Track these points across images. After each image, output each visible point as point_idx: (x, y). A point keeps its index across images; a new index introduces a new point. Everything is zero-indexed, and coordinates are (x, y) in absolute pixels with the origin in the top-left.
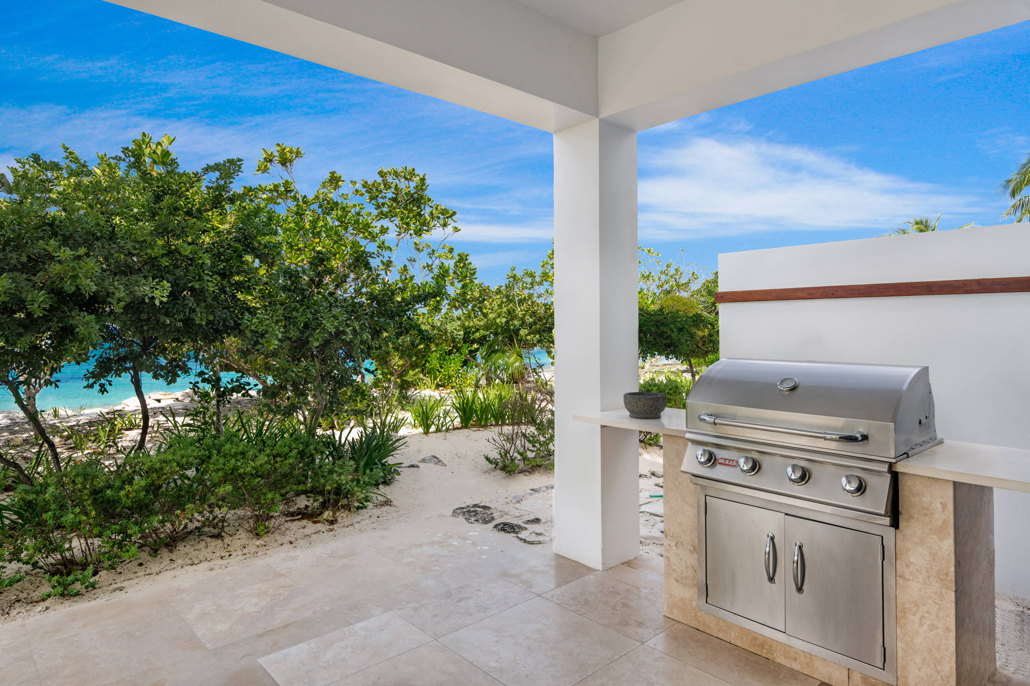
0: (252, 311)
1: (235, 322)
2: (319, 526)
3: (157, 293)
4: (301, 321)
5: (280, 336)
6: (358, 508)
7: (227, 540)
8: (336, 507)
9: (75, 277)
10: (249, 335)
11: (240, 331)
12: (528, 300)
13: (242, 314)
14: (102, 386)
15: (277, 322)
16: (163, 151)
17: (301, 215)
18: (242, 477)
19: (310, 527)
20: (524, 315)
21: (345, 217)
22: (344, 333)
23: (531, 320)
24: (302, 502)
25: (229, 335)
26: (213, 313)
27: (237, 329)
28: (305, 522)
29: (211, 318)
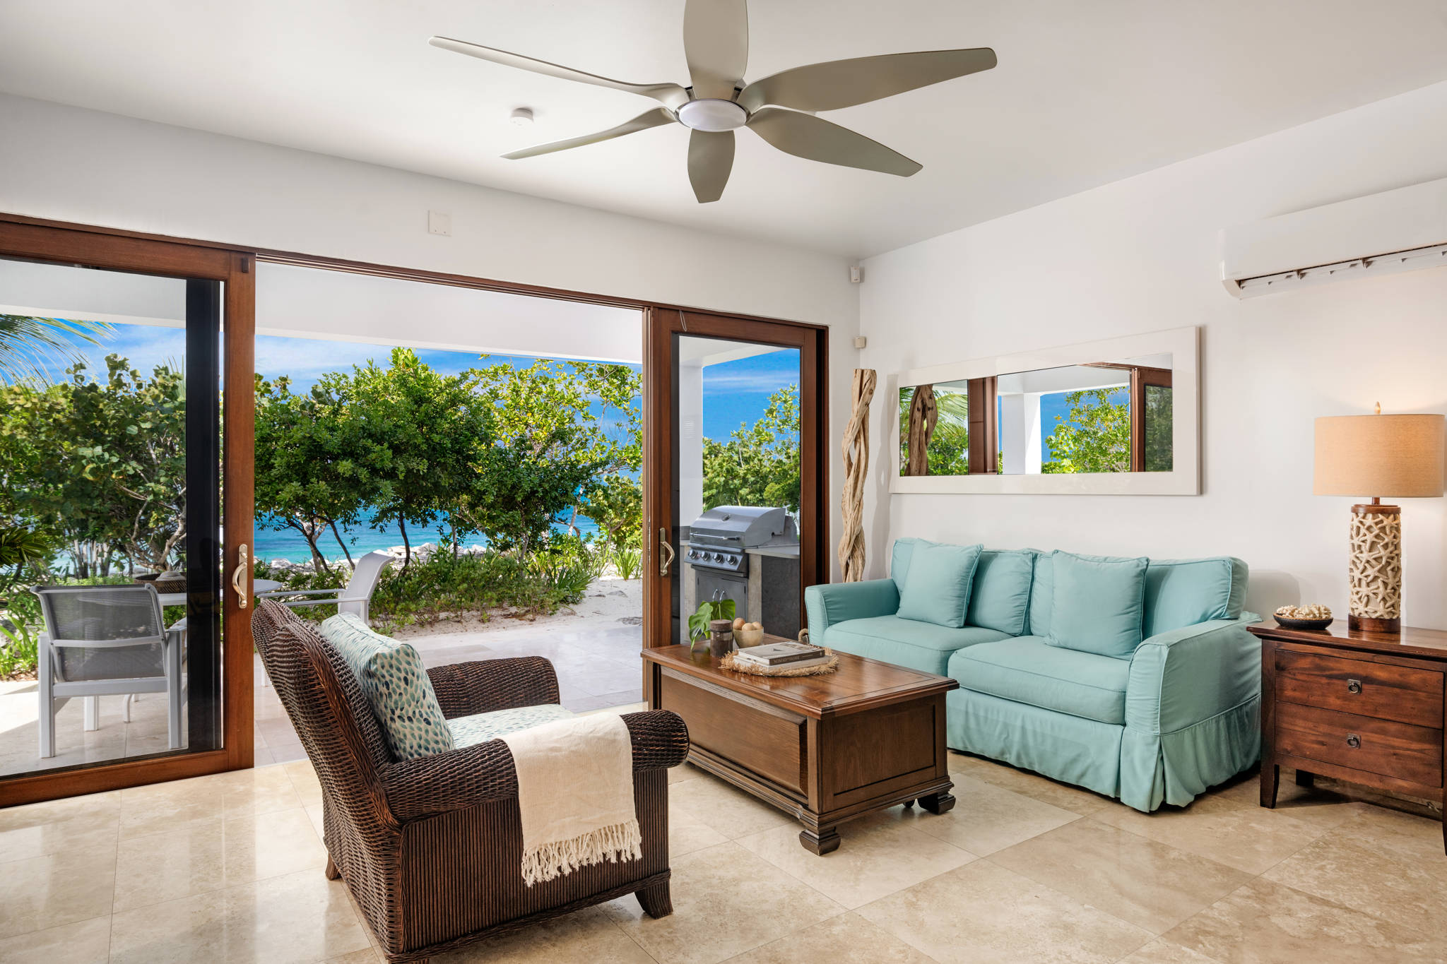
0: (478, 477)
1: (467, 484)
2: (523, 622)
3: (421, 467)
4: (509, 483)
5: (495, 493)
6: (551, 614)
7: (465, 624)
8: (536, 612)
9: (382, 460)
10: (475, 493)
11: (470, 491)
12: (754, 458)
13: (471, 478)
14: (381, 527)
15: (493, 484)
16: (413, 356)
17: (517, 392)
18: (473, 580)
19: (517, 622)
20: (746, 474)
21: (554, 393)
22: (537, 492)
23: (753, 479)
24: (513, 610)
25: (462, 494)
26: (452, 478)
27: (467, 489)
28: (514, 619)
29: (451, 481)
